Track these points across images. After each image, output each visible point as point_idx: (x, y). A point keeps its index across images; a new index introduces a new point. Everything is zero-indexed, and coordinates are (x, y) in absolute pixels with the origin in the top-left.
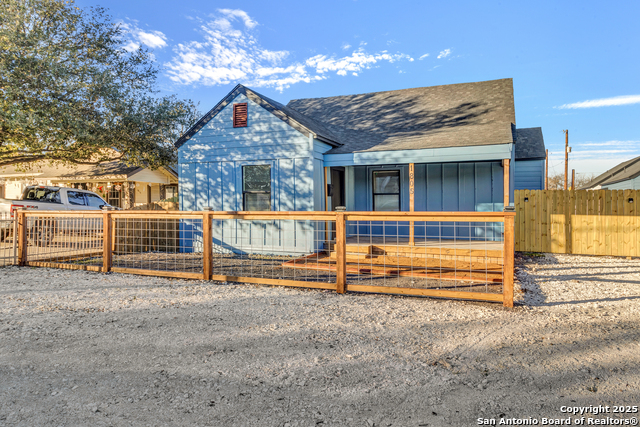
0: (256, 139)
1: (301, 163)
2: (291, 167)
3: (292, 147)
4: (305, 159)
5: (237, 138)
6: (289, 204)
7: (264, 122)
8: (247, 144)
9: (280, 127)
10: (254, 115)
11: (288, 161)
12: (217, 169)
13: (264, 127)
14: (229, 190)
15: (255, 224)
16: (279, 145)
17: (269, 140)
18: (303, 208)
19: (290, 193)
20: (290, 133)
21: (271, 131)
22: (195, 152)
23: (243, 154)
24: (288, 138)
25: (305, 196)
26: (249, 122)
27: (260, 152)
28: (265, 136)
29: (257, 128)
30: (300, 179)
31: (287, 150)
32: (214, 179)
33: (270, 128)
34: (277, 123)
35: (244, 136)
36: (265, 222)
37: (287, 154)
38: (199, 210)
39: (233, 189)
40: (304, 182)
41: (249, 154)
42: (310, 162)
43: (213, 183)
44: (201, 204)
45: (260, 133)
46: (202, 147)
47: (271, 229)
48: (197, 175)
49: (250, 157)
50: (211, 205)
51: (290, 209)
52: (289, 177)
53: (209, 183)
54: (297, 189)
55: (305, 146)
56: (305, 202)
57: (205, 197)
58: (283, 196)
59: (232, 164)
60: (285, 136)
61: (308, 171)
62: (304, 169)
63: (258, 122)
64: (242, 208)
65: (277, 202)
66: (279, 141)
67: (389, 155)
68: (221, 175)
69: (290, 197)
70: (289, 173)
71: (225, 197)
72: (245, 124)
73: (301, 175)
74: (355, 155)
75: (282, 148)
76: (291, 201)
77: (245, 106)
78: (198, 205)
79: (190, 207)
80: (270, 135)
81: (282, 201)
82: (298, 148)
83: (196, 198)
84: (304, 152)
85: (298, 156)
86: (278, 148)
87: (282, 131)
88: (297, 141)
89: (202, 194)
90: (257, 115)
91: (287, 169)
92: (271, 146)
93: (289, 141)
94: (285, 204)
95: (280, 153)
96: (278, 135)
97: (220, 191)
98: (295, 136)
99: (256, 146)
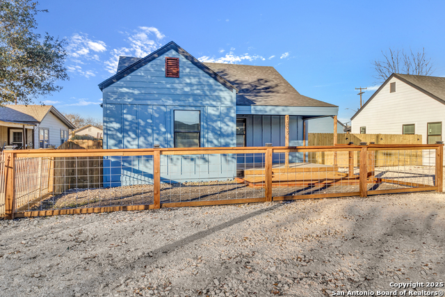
0: (187, 89)
1: (225, 111)
2: (217, 113)
3: (218, 98)
4: (229, 109)
5: (168, 86)
6: (215, 142)
7: (194, 76)
8: (179, 92)
9: (208, 82)
10: (185, 69)
11: (215, 109)
12: (147, 111)
13: (194, 81)
14: (160, 130)
15: (185, 158)
16: (207, 96)
17: (199, 91)
18: (227, 145)
19: (216, 134)
20: (217, 87)
21: (200, 84)
22: (123, 94)
23: (174, 100)
24: (215, 91)
25: (228, 136)
26: (180, 74)
27: (191, 100)
28: (195, 87)
29: (188, 81)
30: (225, 123)
31: (214, 101)
32: (145, 120)
33: (200, 82)
34: (206, 79)
35: (175, 85)
36: (194, 157)
37: (214, 103)
38: (127, 147)
39: (163, 129)
40: (227, 125)
41: (179, 100)
42: (232, 111)
43: (142, 123)
44: (128, 142)
45: (190, 85)
46: (131, 91)
47: (200, 162)
48: (125, 116)
49: (182, 103)
50: (141, 143)
51: (216, 146)
52: (216, 121)
53: (138, 124)
54: (222, 130)
55: (228, 98)
56: (228, 140)
57: (133, 136)
58: (210, 136)
59: (163, 108)
60: (212, 89)
61: (231, 117)
62: (228, 116)
63: (189, 76)
64: (173, 145)
65: (205, 140)
66: (208, 93)
67: (274, 109)
68: (152, 117)
69: (216, 137)
70: (215, 118)
71: (155, 136)
72: (177, 75)
73: (226, 120)
74: (252, 107)
75: (210, 98)
76: (217, 139)
77: (176, 61)
78: (126, 143)
79: (115, 145)
80: (199, 87)
81: (209, 140)
82: (223, 100)
83: (123, 137)
84: (228, 103)
85: (223, 105)
86: (207, 98)
87: (210, 85)
88: (222, 94)
89: (130, 133)
90: (188, 70)
91: (214, 115)
92: (200, 95)
93: (216, 94)
94: (212, 142)
95: (208, 102)
96: (206, 88)
97: (150, 131)
98: (221, 90)
99: (187, 95)
